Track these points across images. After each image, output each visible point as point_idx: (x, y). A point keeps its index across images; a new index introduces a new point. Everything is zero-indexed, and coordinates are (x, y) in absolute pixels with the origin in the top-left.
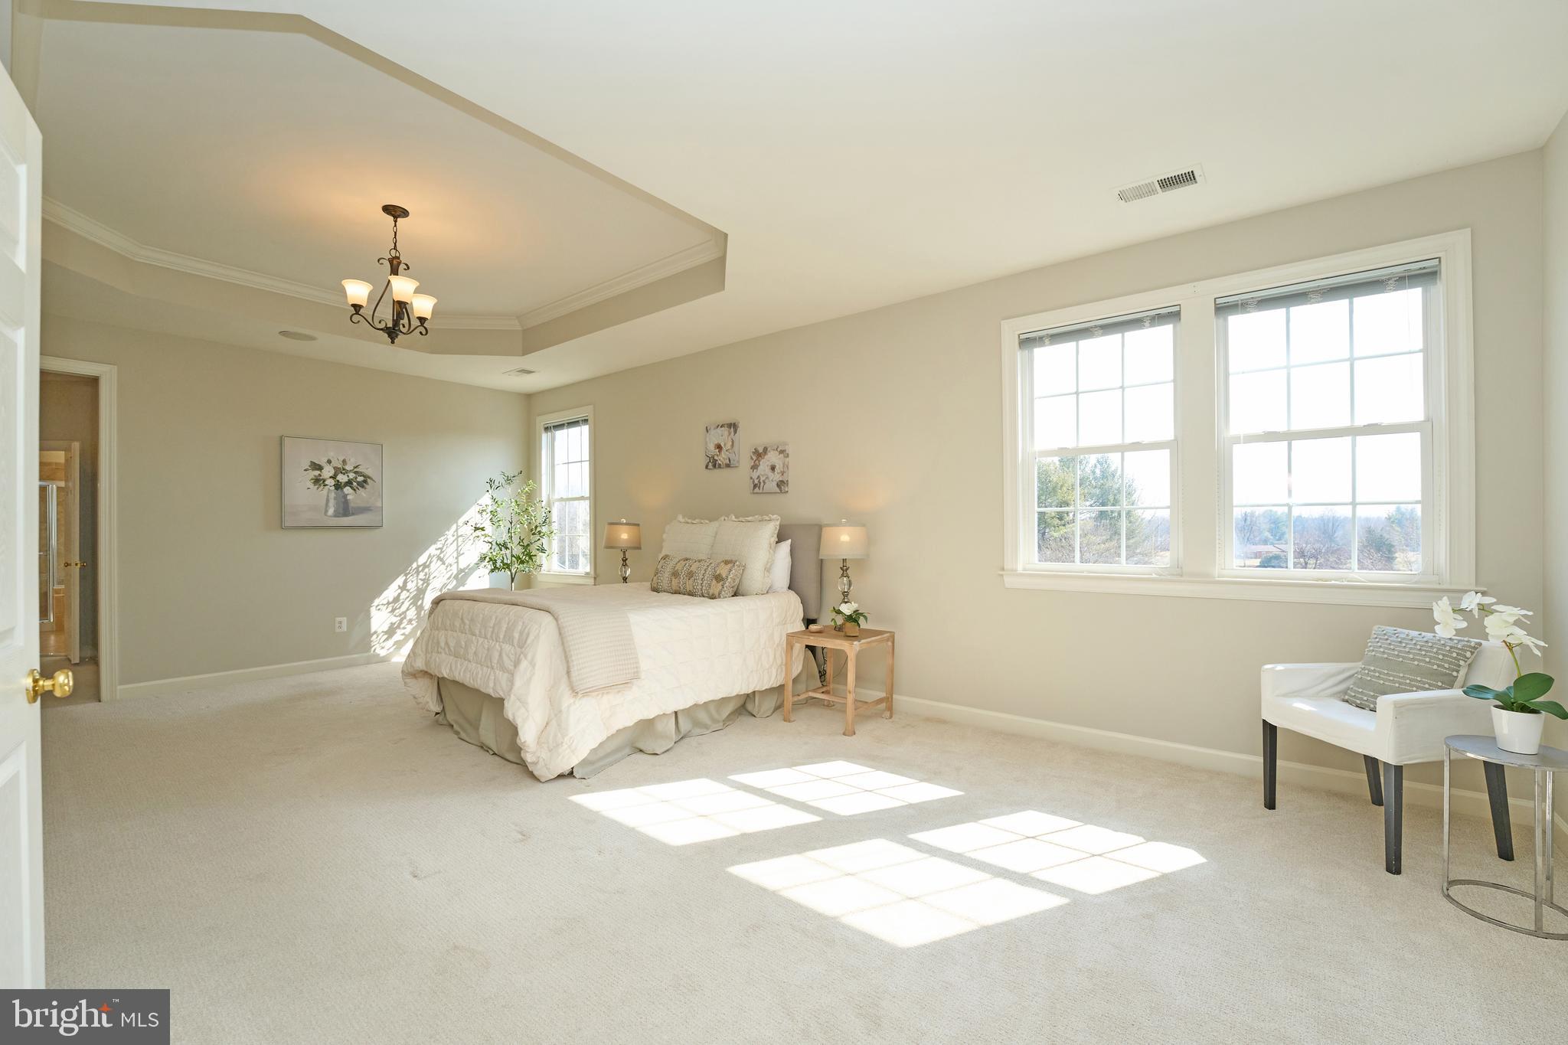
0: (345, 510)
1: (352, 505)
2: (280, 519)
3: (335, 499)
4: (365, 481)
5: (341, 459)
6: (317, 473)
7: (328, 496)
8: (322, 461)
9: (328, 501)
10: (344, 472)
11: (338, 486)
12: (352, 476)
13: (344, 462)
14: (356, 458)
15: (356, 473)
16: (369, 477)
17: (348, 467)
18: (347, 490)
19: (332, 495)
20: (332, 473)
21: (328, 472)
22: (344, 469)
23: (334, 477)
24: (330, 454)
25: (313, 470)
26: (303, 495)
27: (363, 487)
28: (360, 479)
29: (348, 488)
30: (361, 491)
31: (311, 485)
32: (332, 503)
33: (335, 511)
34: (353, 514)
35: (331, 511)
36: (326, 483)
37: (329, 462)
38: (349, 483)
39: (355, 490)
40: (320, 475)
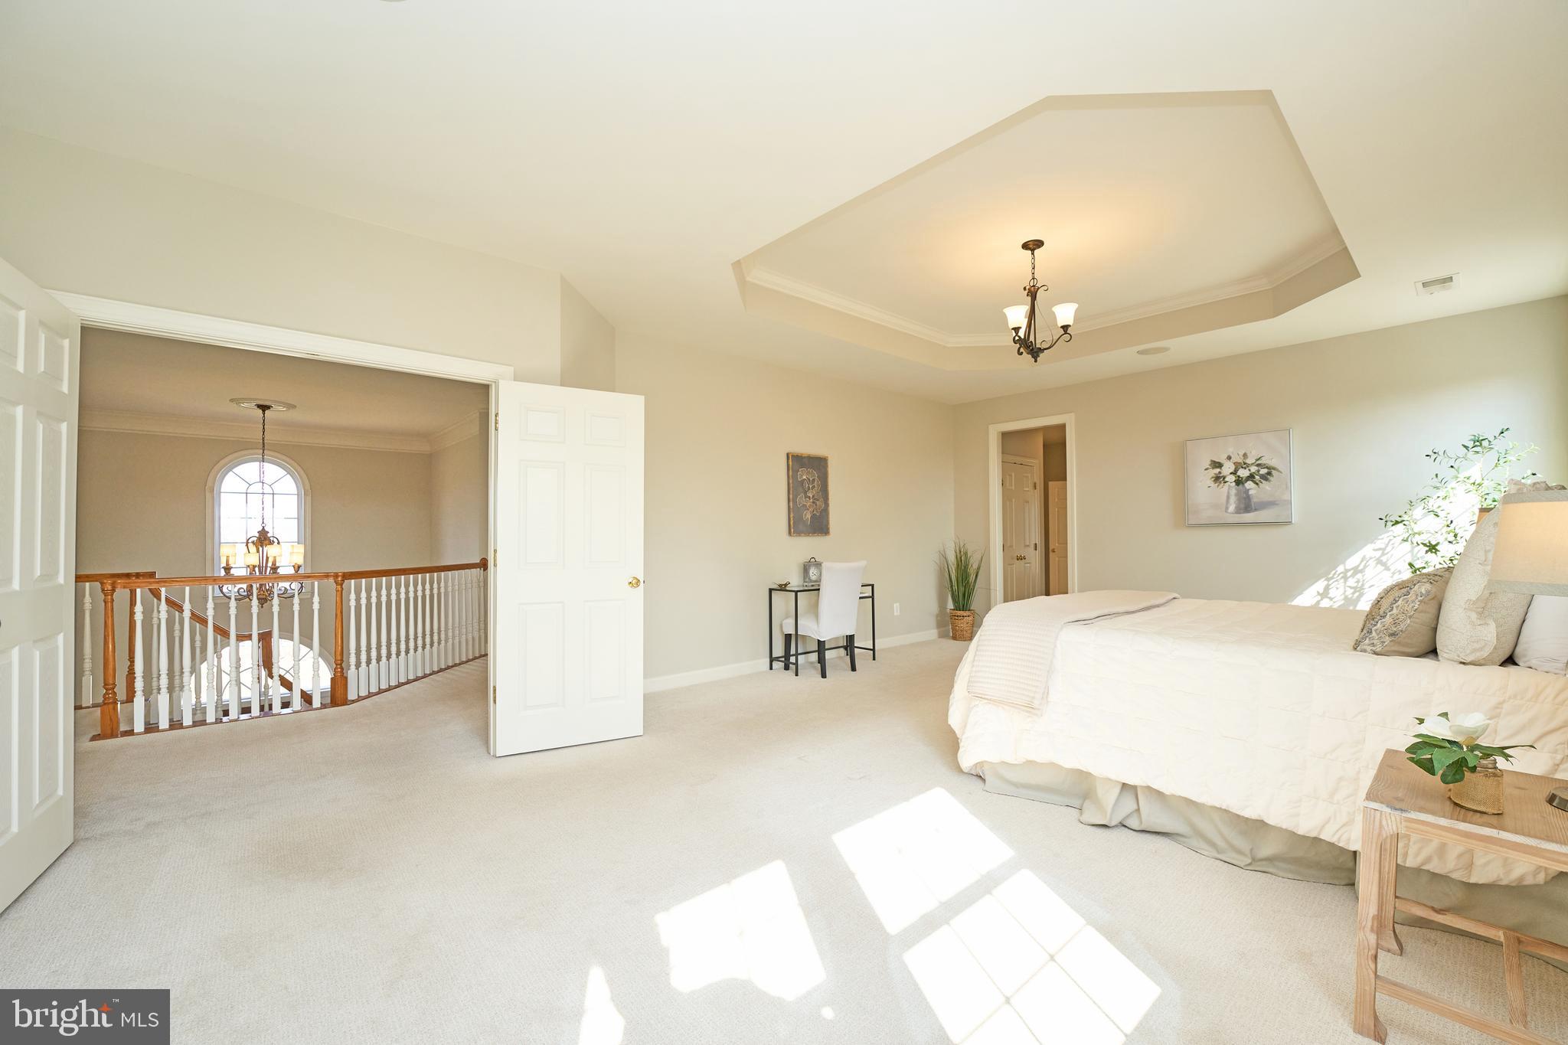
0: (1246, 505)
1: (1254, 500)
2: (1184, 516)
3: (1236, 495)
4: (1269, 474)
5: (1241, 453)
6: (1217, 470)
7: (1228, 493)
8: (1222, 459)
9: (1228, 497)
10: (1245, 466)
11: (1239, 482)
12: (1254, 469)
13: (1245, 455)
14: (1255, 450)
15: (1258, 465)
16: (1274, 469)
17: (1249, 461)
18: (1249, 485)
19: (1233, 492)
20: (1232, 469)
21: (1228, 468)
22: (1245, 464)
23: (1234, 473)
24: (1229, 450)
25: (1213, 468)
26: (1205, 493)
27: (1266, 479)
28: (1263, 471)
29: (1250, 482)
30: (1265, 485)
31: (1212, 484)
32: (1233, 499)
33: (1236, 508)
34: (1256, 510)
35: (1232, 508)
36: (1226, 479)
37: (1229, 458)
38: (1251, 477)
39: (1257, 484)
40: (1220, 473)
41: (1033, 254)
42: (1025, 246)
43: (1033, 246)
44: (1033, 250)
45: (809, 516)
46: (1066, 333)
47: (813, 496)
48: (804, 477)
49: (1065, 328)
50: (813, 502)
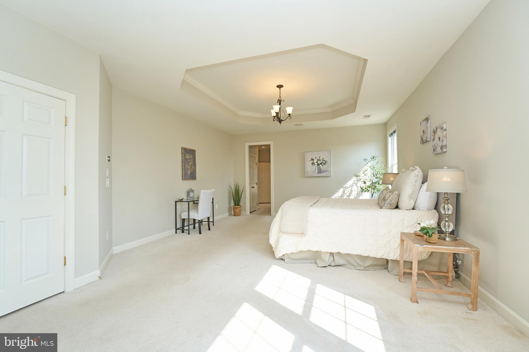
0: (320, 171)
1: (322, 170)
2: (304, 175)
3: (318, 168)
4: (325, 163)
5: (319, 157)
6: (313, 161)
7: (315, 168)
8: (314, 158)
9: (315, 169)
10: (319, 160)
11: (318, 165)
12: (322, 161)
13: (320, 157)
14: (323, 156)
15: (323, 160)
16: (327, 161)
17: (321, 159)
18: (321, 166)
19: (317, 167)
20: (316, 161)
21: (315, 161)
22: (320, 160)
23: (317, 162)
24: (316, 156)
25: (312, 161)
26: (309, 167)
27: (325, 164)
28: (324, 162)
29: (321, 165)
30: (324, 166)
31: (311, 165)
32: (317, 169)
33: (317, 172)
34: (322, 173)
35: (316, 172)
36: (315, 164)
37: (316, 158)
38: (321, 163)
39: (323, 165)
40: (313, 162)
41: (280, 89)
42: (278, 86)
43: (280, 87)
44: (280, 88)
45: (189, 172)
46: (289, 116)
47: (191, 165)
48: (188, 157)
49: (289, 114)
50: (191, 167)
